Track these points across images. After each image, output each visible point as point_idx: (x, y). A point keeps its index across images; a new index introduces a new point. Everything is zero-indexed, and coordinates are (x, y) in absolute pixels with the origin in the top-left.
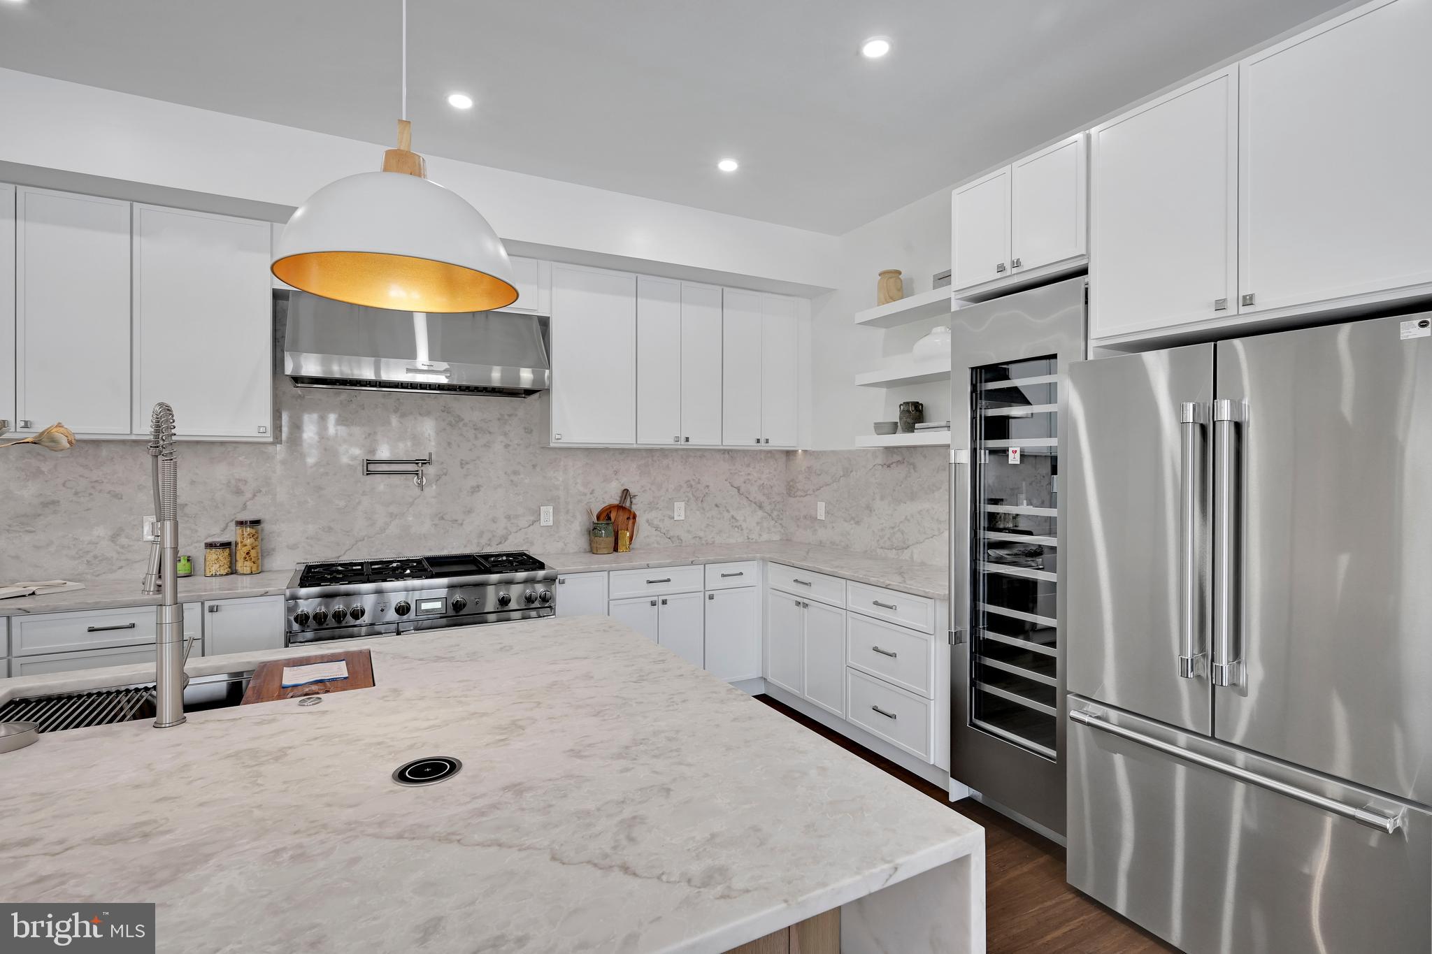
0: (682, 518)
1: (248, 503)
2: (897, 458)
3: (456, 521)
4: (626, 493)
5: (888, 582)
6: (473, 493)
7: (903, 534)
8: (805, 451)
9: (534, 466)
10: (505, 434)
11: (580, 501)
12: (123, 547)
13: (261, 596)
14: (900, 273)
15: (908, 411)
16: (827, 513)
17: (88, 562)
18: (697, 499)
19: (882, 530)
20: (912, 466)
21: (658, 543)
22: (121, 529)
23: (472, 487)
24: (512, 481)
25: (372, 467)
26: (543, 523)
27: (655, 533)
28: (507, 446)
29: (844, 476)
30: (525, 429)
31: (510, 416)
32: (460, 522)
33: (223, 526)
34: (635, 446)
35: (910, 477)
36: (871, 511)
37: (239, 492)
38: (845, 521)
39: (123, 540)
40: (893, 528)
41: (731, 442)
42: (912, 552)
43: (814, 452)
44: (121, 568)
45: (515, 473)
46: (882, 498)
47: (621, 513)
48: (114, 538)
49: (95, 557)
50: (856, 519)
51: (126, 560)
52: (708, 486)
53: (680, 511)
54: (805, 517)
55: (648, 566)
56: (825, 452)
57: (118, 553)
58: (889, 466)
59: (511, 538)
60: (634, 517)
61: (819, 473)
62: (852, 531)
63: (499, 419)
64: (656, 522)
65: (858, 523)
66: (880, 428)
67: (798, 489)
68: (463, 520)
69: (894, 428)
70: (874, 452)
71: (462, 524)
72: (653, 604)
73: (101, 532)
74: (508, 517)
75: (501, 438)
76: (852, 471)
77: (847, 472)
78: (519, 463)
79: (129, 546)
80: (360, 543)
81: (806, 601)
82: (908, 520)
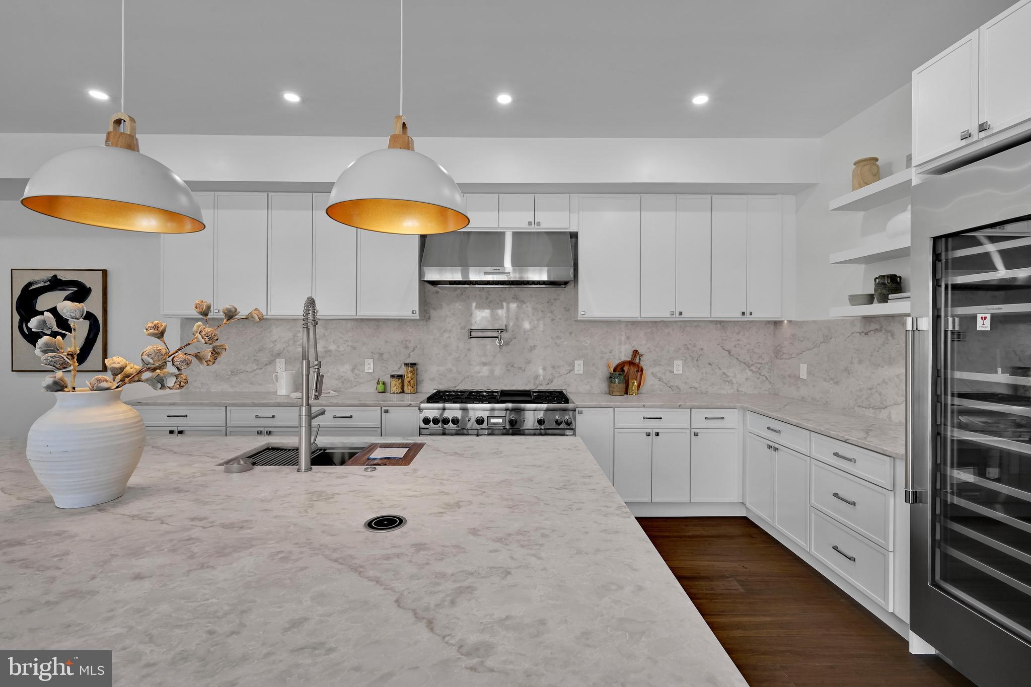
0: (681, 372)
1: (411, 353)
2: (874, 326)
3: (521, 368)
4: (636, 353)
5: (847, 437)
6: (531, 350)
7: (880, 395)
8: (790, 322)
9: (571, 333)
10: (552, 312)
11: (602, 358)
12: (356, 375)
13: (408, 406)
14: (876, 160)
15: (884, 284)
16: (809, 373)
17: (342, 382)
18: (693, 358)
19: (860, 390)
20: (889, 334)
21: (661, 390)
22: (356, 366)
23: (531, 347)
24: (556, 343)
25: (473, 334)
26: (576, 372)
27: (659, 383)
28: (553, 320)
29: (824, 342)
30: (565, 308)
31: (555, 300)
32: (523, 369)
33: (399, 366)
34: (639, 319)
35: (887, 343)
36: (849, 373)
37: (407, 347)
38: (825, 380)
39: (356, 371)
40: (870, 389)
41: (720, 314)
42: (890, 413)
43: (797, 322)
44: (355, 386)
45: (558, 337)
46: (860, 362)
47: (632, 367)
48: (353, 370)
49: (345, 380)
50: (835, 380)
51: (358, 382)
52: (702, 349)
53: (678, 367)
54: (790, 376)
55: (644, 407)
56: (807, 322)
57: (355, 378)
58: (866, 334)
59: (555, 381)
60: (642, 370)
61: (802, 339)
62: (832, 390)
63: (548, 302)
64: (659, 375)
65: (837, 383)
66: (855, 300)
67: (784, 353)
68: (525, 368)
69: (870, 299)
70: (852, 321)
71: (524, 370)
72: (648, 434)
73: (348, 367)
74: (553, 367)
75: (549, 315)
76: (831, 338)
77: (827, 339)
78: (561, 331)
79: (359, 375)
80: (466, 379)
81: (777, 446)
82: (886, 383)
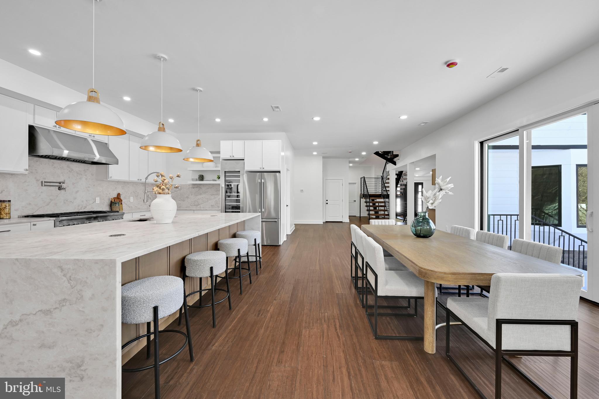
0: (132, 201)
2: (196, 186)
3: (71, 201)
4: (119, 195)
6: (76, 193)
9: (94, 185)
10: (86, 175)
11: (106, 196)
15: (200, 177)
18: (136, 196)
21: (126, 208)
23: (76, 191)
24: (88, 190)
27: (125, 205)
28: (86, 179)
30: (92, 174)
31: (87, 170)
32: (72, 202)
34: (129, 181)
35: (199, 190)
38: (179, 200)
40: (195, 201)
45: (89, 187)
46: (192, 195)
47: (118, 199)
52: (138, 193)
53: (132, 199)
55: (141, 212)
58: (193, 188)
59: (87, 207)
60: (122, 201)
63: (84, 171)
64: (126, 202)
65: (184, 201)
66: (193, 180)
68: (73, 201)
69: (197, 180)
70: (189, 185)
71: (73, 203)
74: (87, 201)
75: (85, 176)
78: (90, 185)
80: (40, 209)
82: (199, 199)
